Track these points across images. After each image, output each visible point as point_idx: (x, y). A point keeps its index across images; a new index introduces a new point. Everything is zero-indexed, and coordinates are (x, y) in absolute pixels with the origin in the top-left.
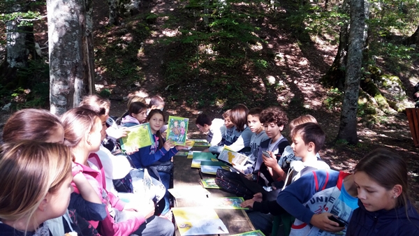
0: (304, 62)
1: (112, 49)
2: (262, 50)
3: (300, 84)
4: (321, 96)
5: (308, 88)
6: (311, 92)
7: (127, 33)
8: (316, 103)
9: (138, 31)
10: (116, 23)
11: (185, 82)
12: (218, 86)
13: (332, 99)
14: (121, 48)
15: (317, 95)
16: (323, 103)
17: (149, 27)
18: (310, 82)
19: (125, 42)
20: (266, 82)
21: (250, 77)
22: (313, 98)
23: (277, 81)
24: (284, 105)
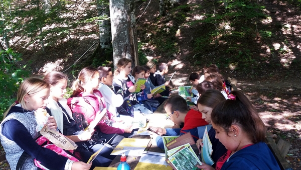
1: (160, 33)
2: (271, 23)
7: (170, 20)
9: (177, 18)
10: (164, 14)
11: (207, 51)
12: (232, 53)
14: (166, 31)
17: (185, 14)
19: (169, 27)
20: (272, 47)
21: (260, 45)
23: (282, 46)
24: (286, 65)
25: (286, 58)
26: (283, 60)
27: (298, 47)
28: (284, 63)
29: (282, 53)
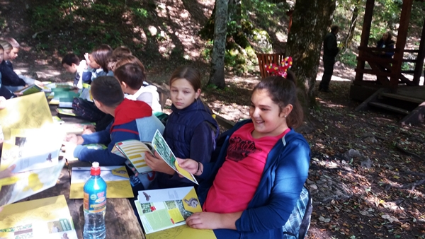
0: (185, 15)
3: (180, 36)
4: (199, 48)
5: (188, 40)
6: (190, 44)
8: (195, 54)
11: (56, 30)
12: (95, 34)
13: (209, 50)
15: (196, 46)
16: (201, 54)
18: (190, 34)
20: (147, 32)
21: (131, 26)
22: (191, 49)
23: (159, 32)
24: (165, 55)
25: (165, 46)
26: (162, 49)
27: (177, 34)
28: (163, 53)
29: (160, 40)
